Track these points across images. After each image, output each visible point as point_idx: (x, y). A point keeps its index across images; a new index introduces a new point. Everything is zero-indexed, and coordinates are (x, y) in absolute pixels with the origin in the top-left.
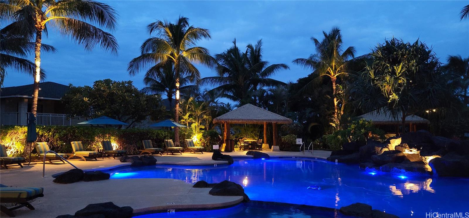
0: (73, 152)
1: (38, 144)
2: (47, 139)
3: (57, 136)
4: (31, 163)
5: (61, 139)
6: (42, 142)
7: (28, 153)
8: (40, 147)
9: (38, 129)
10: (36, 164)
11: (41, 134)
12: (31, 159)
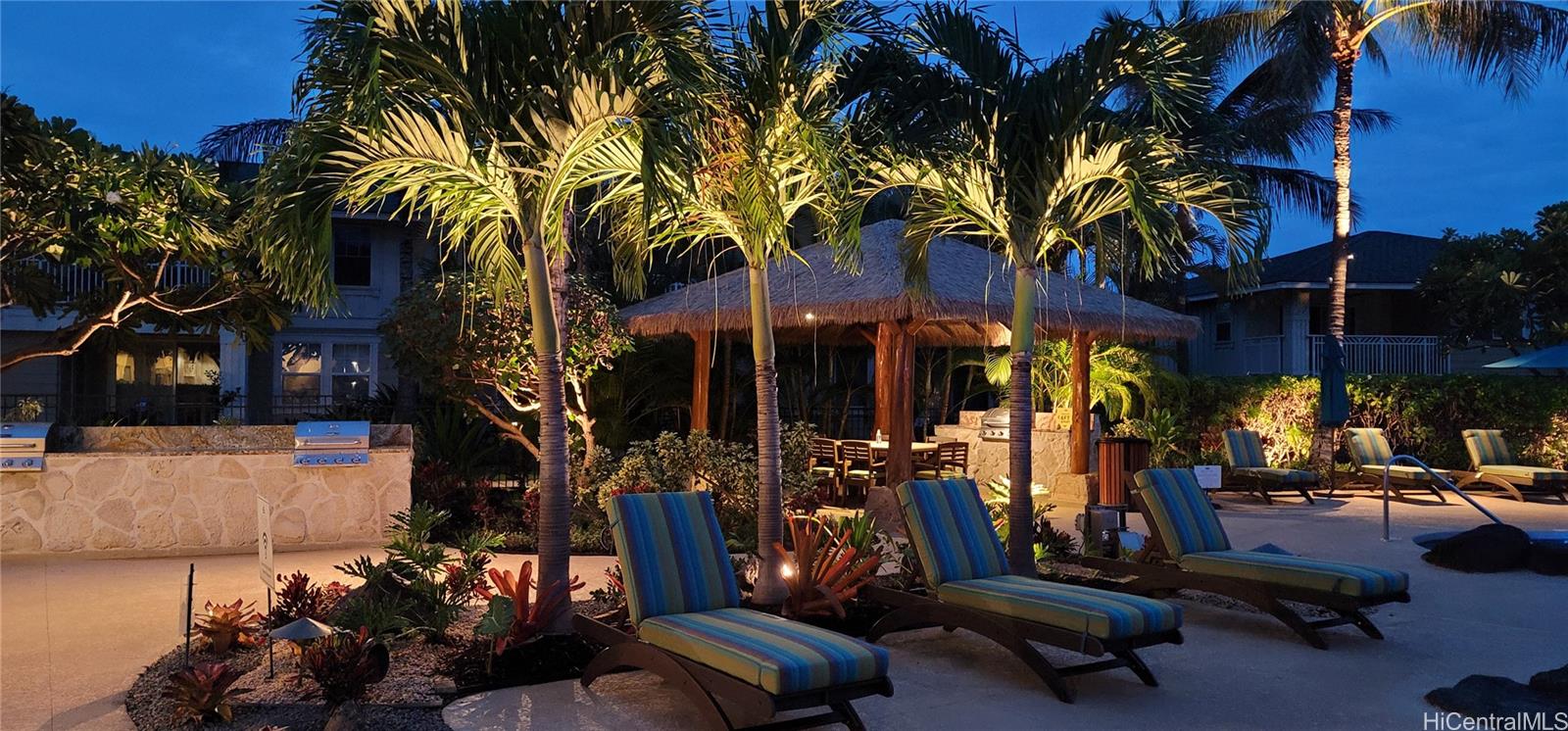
0: (1473, 467)
1: (1354, 434)
2: (1379, 417)
3: (1411, 408)
4: (1336, 492)
5: (1424, 418)
6: (1362, 427)
7: (1322, 460)
8: (1362, 444)
9: (1351, 386)
10: (1351, 496)
11: (1360, 402)
12: (1335, 480)
